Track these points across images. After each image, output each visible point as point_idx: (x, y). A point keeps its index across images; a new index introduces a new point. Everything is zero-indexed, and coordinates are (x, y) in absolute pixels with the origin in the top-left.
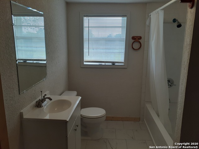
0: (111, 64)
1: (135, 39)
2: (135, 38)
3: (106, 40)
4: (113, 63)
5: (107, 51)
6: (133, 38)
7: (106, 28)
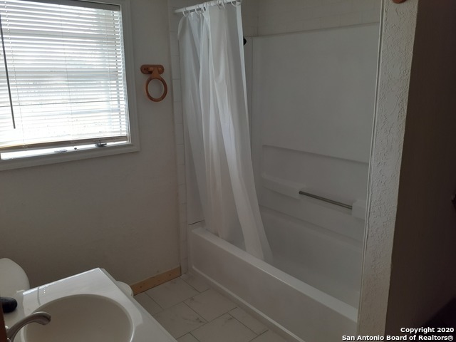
0: (93, 146)
1: (151, 72)
2: (151, 69)
3: (67, 77)
4: (100, 142)
5: (76, 107)
6: (146, 70)
7: (63, 37)
